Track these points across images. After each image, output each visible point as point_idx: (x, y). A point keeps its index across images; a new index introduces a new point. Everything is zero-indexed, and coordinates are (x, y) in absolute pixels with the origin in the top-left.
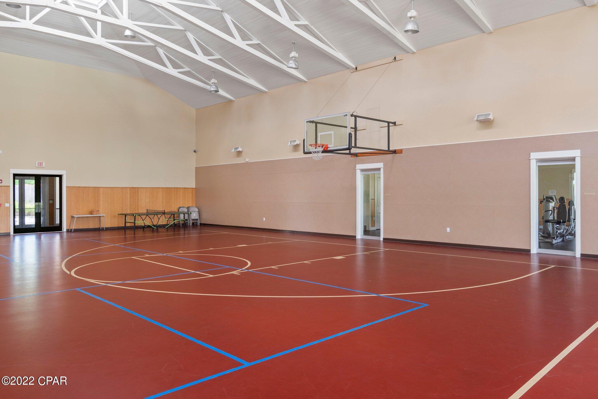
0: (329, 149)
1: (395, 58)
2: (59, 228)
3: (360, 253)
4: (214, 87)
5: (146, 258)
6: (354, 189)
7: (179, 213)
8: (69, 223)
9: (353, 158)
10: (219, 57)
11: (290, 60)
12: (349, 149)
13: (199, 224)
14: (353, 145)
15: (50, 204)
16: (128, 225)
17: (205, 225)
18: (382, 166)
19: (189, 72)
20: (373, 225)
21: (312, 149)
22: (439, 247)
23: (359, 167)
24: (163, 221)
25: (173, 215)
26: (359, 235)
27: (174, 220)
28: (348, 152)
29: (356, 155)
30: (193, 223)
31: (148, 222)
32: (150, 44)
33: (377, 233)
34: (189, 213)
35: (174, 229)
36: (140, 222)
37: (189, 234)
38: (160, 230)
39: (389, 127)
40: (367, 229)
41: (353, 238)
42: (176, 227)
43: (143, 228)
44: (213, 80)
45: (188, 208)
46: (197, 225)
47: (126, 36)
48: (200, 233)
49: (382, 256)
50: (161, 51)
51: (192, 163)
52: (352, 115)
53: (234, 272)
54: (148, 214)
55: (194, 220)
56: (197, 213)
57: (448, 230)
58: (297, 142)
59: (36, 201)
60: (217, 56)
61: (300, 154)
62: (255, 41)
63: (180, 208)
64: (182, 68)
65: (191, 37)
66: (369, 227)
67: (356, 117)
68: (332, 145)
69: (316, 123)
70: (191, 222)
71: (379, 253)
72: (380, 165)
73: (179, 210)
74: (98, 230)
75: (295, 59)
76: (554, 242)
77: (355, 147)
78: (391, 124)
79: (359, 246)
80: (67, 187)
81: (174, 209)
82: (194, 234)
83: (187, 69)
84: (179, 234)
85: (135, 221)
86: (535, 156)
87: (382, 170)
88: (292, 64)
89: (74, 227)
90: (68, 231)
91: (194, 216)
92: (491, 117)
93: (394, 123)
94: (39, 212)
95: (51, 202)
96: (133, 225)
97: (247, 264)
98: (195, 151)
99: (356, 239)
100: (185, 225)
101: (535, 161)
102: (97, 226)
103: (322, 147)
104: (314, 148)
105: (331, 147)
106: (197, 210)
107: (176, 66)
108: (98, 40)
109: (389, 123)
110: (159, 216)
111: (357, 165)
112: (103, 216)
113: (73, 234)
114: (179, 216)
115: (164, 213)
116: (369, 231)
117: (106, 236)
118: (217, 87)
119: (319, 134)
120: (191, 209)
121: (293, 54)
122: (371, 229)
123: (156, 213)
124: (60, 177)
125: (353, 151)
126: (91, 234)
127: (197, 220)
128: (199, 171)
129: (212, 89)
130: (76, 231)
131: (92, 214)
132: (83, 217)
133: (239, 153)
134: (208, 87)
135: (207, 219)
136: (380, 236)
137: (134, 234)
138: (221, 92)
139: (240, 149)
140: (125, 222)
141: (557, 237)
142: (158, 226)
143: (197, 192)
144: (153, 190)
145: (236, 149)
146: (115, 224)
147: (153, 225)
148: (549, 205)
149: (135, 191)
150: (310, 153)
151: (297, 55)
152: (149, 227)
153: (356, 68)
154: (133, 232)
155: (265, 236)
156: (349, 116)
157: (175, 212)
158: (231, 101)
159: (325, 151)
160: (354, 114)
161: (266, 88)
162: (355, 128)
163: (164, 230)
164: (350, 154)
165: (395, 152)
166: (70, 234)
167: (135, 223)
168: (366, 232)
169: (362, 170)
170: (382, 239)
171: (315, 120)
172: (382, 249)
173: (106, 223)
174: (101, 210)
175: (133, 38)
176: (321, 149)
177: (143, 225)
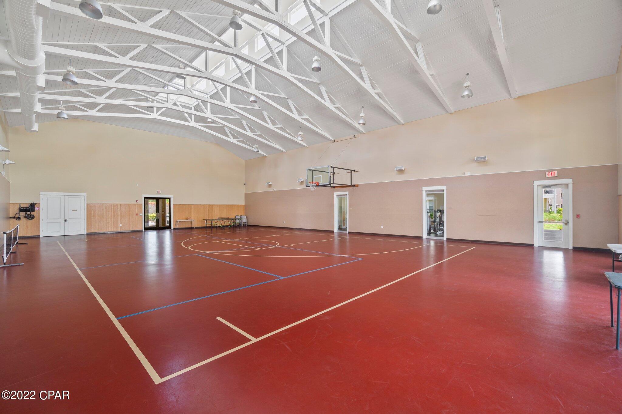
0: (319, 185)
1: (355, 136)
2: (169, 228)
3: (336, 239)
4: (256, 149)
5: (224, 242)
6: (333, 205)
7: (236, 219)
8: (175, 225)
9: (333, 189)
10: (259, 133)
11: (299, 136)
12: (330, 184)
13: (247, 225)
14: (332, 182)
15: (162, 214)
16: (207, 226)
17: (250, 226)
18: (348, 194)
19: (242, 140)
20: (344, 225)
21: (310, 185)
22: (377, 236)
23: (336, 193)
24: (227, 223)
25: (233, 220)
26: (336, 230)
27: (233, 223)
28: (330, 186)
29: (334, 187)
30: (244, 225)
31: (218, 224)
32: (221, 125)
33: (345, 229)
34: (241, 219)
35: (233, 228)
36: (214, 224)
37: (241, 230)
38: (225, 228)
39: (351, 172)
40: (341, 227)
41: (332, 232)
42: (234, 227)
43: (216, 227)
44: (256, 145)
45: (241, 216)
46: (245, 226)
47: (208, 122)
48: (248, 230)
49: (348, 240)
50: (226, 129)
51: (243, 191)
52: (331, 167)
53: (271, 247)
54: (219, 219)
55: (244, 223)
56: (246, 219)
57: (382, 227)
58: (303, 180)
59: (157, 212)
60: (258, 133)
61: (304, 187)
62: (280, 126)
63: (236, 216)
64: (238, 138)
65: (244, 122)
66: (342, 227)
67: (333, 168)
68: (321, 183)
69: (313, 170)
70: (242, 224)
71: (346, 239)
72: (347, 193)
73: (235, 217)
74: (191, 229)
75: (301, 136)
76: (438, 233)
77: (333, 183)
78: (352, 171)
79: (336, 235)
80: (173, 204)
81: (233, 217)
82: (244, 231)
83: (241, 139)
84: (236, 231)
85: (212, 223)
86: (425, 188)
87: (348, 195)
88: (299, 138)
89: (177, 227)
90: (174, 229)
91: (244, 220)
92: (403, 168)
93: (354, 171)
94: (158, 218)
95: (163, 213)
96: (210, 225)
97: (277, 244)
98: (244, 184)
99: (334, 233)
100: (239, 226)
101: (425, 191)
102: (190, 226)
103: (316, 183)
104: (312, 184)
105: (320, 184)
106: (246, 217)
107: (235, 137)
108: (192, 123)
109: (351, 170)
110: (225, 221)
111: (335, 193)
112: (194, 221)
113: (177, 231)
114: (235, 221)
115: (228, 219)
116: (342, 228)
117: (195, 232)
118: (257, 149)
119: (314, 177)
120: (242, 217)
121: (300, 133)
122: (343, 227)
123: (223, 219)
124: (170, 199)
125: (332, 185)
126: (186, 231)
127: (246, 223)
128: (247, 196)
129: (255, 150)
130: (179, 229)
131: (187, 220)
132: (182, 221)
133: (270, 186)
134: (253, 149)
135: (252, 222)
136: (347, 231)
137: (212, 230)
138: (260, 152)
139: (270, 183)
140: (206, 224)
141: (439, 231)
142: (224, 227)
143: (246, 207)
144: (221, 206)
145: (268, 183)
146: (200, 225)
147: (222, 226)
148: (437, 214)
149: (211, 207)
150: (309, 186)
151: (302, 134)
152: (219, 227)
153: (334, 141)
154: (211, 229)
155: (284, 231)
156: (330, 167)
157: (233, 218)
158: (265, 156)
159: (317, 185)
160: (333, 166)
161: (285, 150)
162: (334, 173)
163: (227, 228)
164: (331, 187)
165: (354, 186)
166: (175, 230)
167: (212, 224)
168: (340, 229)
169: (338, 196)
170: (348, 232)
171: (312, 169)
172: (348, 237)
173: (195, 225)
174: (192, 217)
175: (212, 123)
176: (315, 185)
177: (216, 226)
